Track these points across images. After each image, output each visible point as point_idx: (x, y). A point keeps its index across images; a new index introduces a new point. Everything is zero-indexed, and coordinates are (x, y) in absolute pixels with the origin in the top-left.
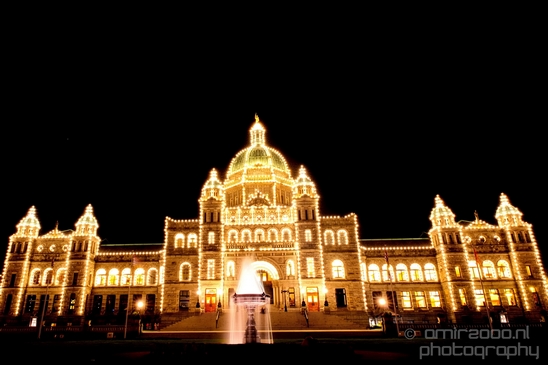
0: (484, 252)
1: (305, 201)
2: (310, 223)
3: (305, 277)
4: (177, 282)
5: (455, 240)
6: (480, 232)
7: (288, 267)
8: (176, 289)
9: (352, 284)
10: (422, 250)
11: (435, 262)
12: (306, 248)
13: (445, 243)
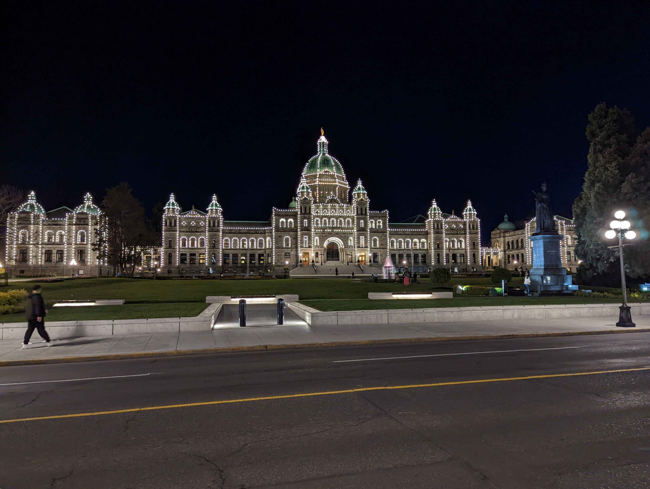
0: (453, 234)
1: (361, 203)
2: (363, 216)
3: (359, 247)
4: (283, 248)
5: (440, 227)
6: (453, 222)
7: (349, 241)
8: (282, 251)
9: (382, 250)
10: (421, 231)
11: (427, 239)
12: (360, 231)
13: (434, 228)
